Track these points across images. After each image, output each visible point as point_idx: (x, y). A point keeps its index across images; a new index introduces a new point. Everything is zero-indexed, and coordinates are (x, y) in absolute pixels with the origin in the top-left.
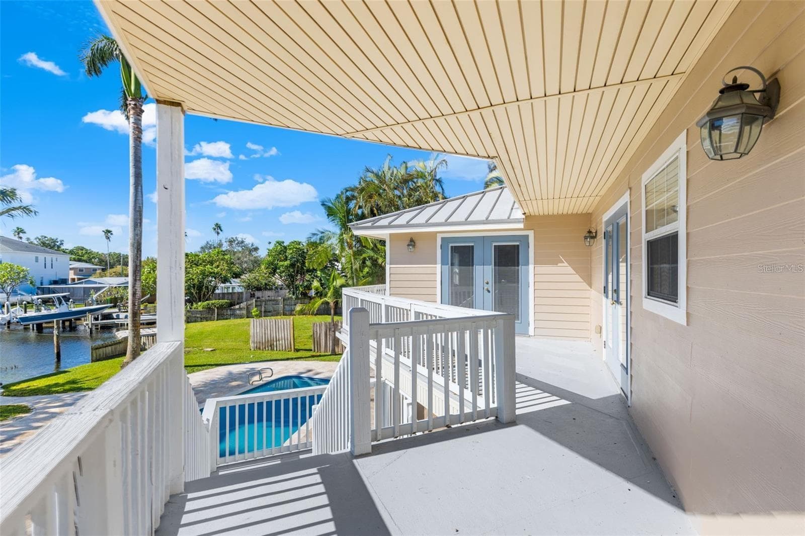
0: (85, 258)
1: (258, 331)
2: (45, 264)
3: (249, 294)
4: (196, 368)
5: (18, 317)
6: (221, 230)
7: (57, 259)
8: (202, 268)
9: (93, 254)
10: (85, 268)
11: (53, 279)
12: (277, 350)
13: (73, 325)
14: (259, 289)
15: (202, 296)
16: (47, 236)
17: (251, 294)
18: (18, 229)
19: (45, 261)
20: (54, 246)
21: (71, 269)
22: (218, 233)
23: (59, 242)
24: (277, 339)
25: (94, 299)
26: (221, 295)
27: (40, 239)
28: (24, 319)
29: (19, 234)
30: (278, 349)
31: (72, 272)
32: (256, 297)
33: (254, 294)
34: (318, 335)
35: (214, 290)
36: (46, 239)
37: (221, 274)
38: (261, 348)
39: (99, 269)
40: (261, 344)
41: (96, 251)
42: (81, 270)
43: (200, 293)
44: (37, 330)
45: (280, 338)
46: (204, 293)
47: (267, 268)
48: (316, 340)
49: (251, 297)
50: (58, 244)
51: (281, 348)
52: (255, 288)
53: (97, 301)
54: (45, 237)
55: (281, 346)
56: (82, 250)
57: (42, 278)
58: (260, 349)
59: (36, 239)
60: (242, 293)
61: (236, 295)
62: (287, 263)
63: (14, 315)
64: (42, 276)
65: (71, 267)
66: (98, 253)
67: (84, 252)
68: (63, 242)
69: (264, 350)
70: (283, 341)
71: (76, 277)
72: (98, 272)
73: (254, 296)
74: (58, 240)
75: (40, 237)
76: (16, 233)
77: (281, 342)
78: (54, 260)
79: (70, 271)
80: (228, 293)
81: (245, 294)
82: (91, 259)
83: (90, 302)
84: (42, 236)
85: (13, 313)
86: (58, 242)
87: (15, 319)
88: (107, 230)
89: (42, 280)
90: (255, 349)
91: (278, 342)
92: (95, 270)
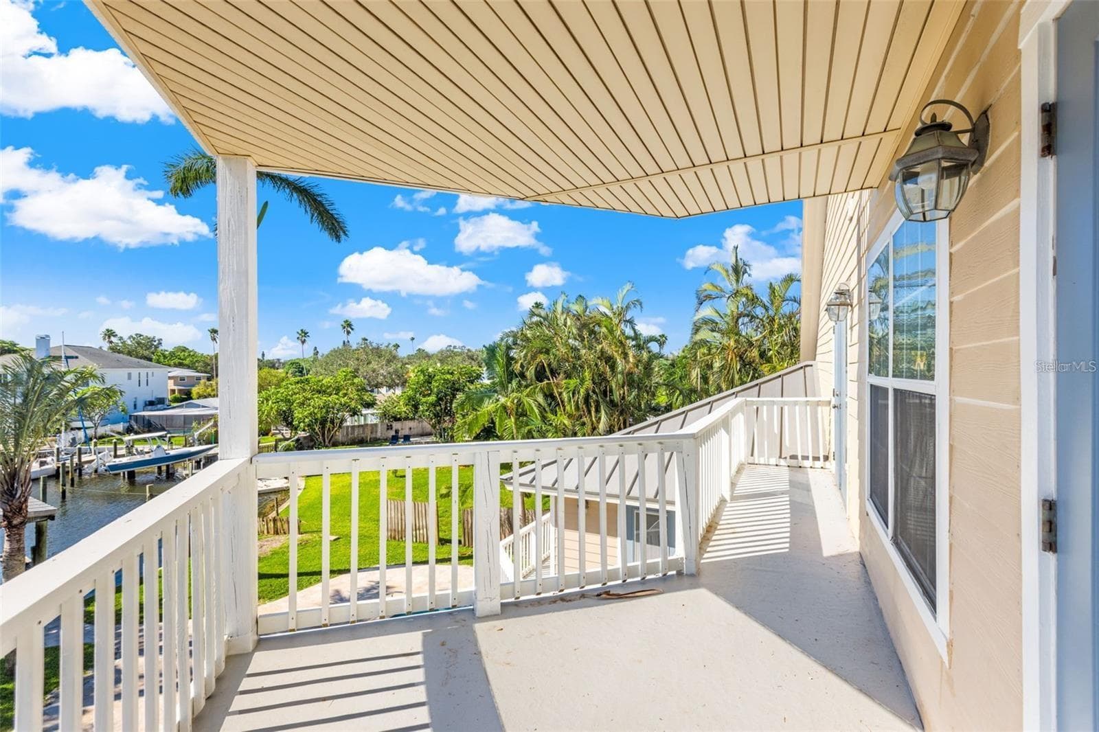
0: (187, 362)
1: (393, 515)
2: (139, 381)
3: (385, 426)
4: (315, 577)
5: (107, 464)
6: (352, 329)
7: (153, 373)
8: (325, 398)
9: (196, 357)
10: (188, 377)
11: (148, 400)
12: (416, 541)
13: (171, 471)
14: (396, 419)
15: (326, 432)
16: (142, 334)
17: (388, 426)
18: (108, 330)
19: (139, 377)
20: (151, 346)
21: (170, 378)
22: (348, 333)
23: (157, 342)
24: (417, 528)
25: (196, 437)
26: (350, 429)
27: (134, 339)
28: (112, 468)
29: (109, 337)
30: (418, 540)
31: (171, 382)
32: (394, 429)
33: (391, 425)
34: (470, 525)
35: (341, 423)
36: (142, 337)
37: (349, 406)
38: (397, 538)
39: (204, 377)
40: (396, 533)
41: (201, 353)
42: (182, 379)
43: (323, 428)
44: (128, 478)
45: (421, 527)
46: (329, 429)
47: (406, 405)
48: (466, 530)
49: (388, 429)
50: (155, 344)
51: (422, 540)
52: (392, 417)
53: (199, 440)
54: (141, 335)
55: (421, 537)
56: (184, 351)
57: (136, 398)
58: (395, 538)
59: (129, 338)
60: (376, 425)
61: (369, 428)
62: (432, 398)
63: (102, 461)
64: (135, 396)
65: (170, 375)
66: (202, 354)
67: (186, 354)
68: (161, 342)
69: (401, 540)
70: (425, 530)
71: (176, 388)
72: (202, 381)
73: (391, 429)
74: (156, 339)
75: (134, 336)
76: (107, 337)
77: (421, 531)
78: (150, 374)
79: (169, 381)
80: (359, 426)
81: (379, 425)
82: (195, 363)
83: (191, 441)
84: (136, 335)
85: (101, 459)
86: (155, 341)
87: (103, 467)
88: (213, 330)
89: (135, 402)
90: (389, 539)
91: (418, 532)
92: (199, 379)
